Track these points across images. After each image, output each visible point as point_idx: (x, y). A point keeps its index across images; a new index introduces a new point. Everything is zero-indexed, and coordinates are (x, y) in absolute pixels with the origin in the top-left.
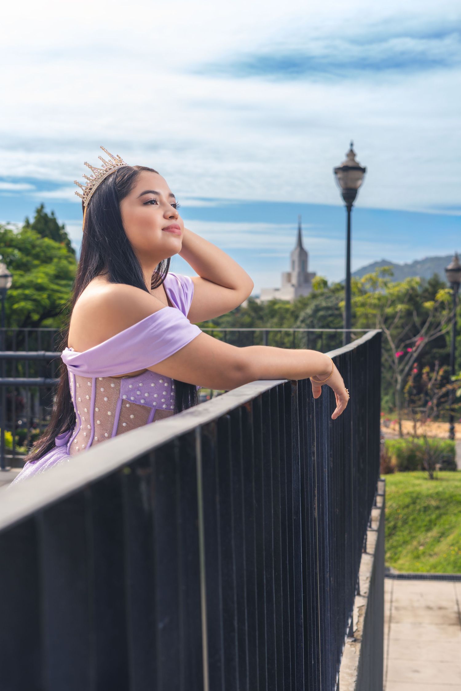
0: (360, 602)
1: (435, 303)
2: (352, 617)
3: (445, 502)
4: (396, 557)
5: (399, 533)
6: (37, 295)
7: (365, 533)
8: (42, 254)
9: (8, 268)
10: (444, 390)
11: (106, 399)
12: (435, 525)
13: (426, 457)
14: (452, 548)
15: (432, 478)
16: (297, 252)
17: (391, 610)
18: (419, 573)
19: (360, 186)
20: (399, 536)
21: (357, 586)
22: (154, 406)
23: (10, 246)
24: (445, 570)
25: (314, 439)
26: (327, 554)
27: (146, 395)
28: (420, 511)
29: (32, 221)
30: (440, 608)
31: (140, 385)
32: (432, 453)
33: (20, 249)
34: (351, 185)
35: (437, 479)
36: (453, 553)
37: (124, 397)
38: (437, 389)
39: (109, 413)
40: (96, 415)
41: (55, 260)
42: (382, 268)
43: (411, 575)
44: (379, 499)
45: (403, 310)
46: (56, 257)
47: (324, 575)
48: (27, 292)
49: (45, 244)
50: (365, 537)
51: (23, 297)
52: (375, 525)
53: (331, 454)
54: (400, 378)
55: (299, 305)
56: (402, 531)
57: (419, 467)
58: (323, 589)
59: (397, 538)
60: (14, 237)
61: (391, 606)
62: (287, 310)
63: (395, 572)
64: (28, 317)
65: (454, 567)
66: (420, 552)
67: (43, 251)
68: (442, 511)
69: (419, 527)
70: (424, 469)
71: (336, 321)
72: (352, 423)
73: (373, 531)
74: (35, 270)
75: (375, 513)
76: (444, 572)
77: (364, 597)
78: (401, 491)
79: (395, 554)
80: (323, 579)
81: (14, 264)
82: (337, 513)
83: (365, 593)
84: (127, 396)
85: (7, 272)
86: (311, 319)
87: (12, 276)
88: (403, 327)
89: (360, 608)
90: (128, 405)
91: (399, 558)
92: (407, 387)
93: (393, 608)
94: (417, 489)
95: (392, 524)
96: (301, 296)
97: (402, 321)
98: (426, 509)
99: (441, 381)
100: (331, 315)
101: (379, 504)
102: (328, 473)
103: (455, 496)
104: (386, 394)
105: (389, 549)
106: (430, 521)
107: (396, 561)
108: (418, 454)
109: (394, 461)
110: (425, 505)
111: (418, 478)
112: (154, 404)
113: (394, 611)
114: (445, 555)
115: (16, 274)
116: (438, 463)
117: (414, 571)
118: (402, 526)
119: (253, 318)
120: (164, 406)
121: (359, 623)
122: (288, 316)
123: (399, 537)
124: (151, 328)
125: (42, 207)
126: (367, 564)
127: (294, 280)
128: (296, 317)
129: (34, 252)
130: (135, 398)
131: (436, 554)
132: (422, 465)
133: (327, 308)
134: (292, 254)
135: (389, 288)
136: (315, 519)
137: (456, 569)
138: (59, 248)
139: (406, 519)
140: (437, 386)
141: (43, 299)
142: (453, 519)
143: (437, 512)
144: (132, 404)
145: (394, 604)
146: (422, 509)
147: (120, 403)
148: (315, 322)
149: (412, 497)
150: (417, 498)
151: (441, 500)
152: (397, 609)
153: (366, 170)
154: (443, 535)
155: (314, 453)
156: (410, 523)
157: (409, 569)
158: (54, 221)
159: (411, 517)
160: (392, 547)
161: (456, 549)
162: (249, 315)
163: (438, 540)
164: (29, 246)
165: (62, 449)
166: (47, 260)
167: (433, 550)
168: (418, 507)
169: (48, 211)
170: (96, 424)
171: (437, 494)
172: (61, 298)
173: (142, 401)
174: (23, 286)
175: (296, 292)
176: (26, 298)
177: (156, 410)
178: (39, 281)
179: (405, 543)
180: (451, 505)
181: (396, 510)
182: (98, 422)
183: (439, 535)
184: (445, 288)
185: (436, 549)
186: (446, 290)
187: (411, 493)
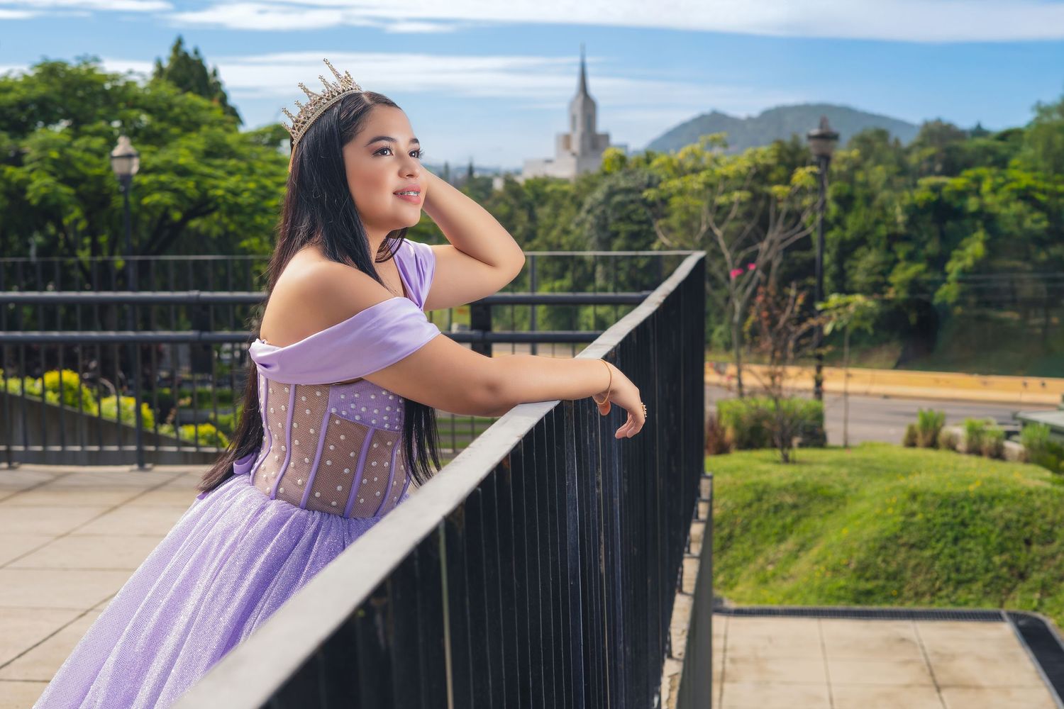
0: (671, 668)
1: (790, 188)
2: (659, 694)
3: (805, 498)
4: (733, 582)
5: (736, 546)
6: (178, 183)
7: (678, 564)
8: (184, 118)
9: (133, 144)
10: (805, 327)
11: (308, 412)
12: (791, 532)
13: (778, 429)
14: (816, 567)
15: (786, 460)
16: (579, 102)
17: (724, 662)
18: (767, 606)
20: (737, 550)
21: (667, 647)
22: (372, 425)
23: (134, 107)
24: (805, 601)
25: (598, 464)
26: (620, 617)
27: (363, 409)
28: (768, 511)
29: (166, 64)
31: (356, 395)
32: (787, 422)
33: (149, 111)
35: (794, 462)
36: (817, 574)
37: (333, 411)
38: (794, 325)
39: (312, 431)
40: (294, 432)
41: (205, 129)
43: (754, 610)
44: (702, 508)
45: (743, 199)
46: (205, 123)
47: (615, 649)
48: (163, 178)
49: (187, 103)
50: (680, 570)
51: (156, 186)
52: (695, 549)
53: (624, 474)
54: (738, 305)
55: (584, 186)
56: (742, 543)
57: (768, 442)
58: (614, 669)
59: (735, 553)
60: (140, 92)
61: (724, 657)
62: (565, 194)
63: (732, 605)
64: (165, 215)
65: (820, 597)
66: (769, 574)
67: (185, 113)
68: (801, 511)
69: (768, 536)
70: (774, 446)
72: (657, 415)
73: (694, 557)
74: (173, 144)
75: (696, 529)
76: (804, 604)
77: (678, 660)
78: (739, 482)
79: (731, 577)
80: (614, 655)
81: (141, 134)
82: (635, 553)
83: (680, 654)
84: (337, 409)
85: (131, 150)
86: (602, 208)
87: (138, 155)
89: (672, 677)
90: (337, 422)
91: (736, 584)
92: (749, 323)
93: (727, 661)
94: (765, 478)
95: (726, 532)
96: (587, 172)
98: (777, 508)
99: (800, 313)
100: (631, 202)
101: (703, 516)
102: (620, 502)
103: (822, 488)
104: (720, 323)
105: (722, 570)
106: (784, 527)
107: (732, 588)
108: (766, 424)
109: (730, 434)
110: (777, 502)
111: (766, 461)
112: (373, 422)
113: (728, 665)
114: (805, 579)
115: (145, 152)
116: (796, 435)
117: (759, 603)
118: (742, 535)
119: (512, 207)
120: (386, 426)
121: (670, 700)
122: (567, 202)
123: (736, 552)
124: (368, 325)
125: (179, 42)
126: (684, 610)
127: (576, 146)
128: (580, 205)
129: (171, 114)
130: (348, 413)
131: (792, 576)
132: (773, 441)
133: (628, 191)
134: (572, 105)
135: (720, 166)
136: (601, 575)
137: (823, 599)
138: (210, 109)
139: (748, 524)
140: (794, 321)
141: (188, 188)
142: (818, 523)
143: (794, 513)
144: (345, 420)
145: (729, 654)
146: (772, 509)
147: (327, 417)
149: (756, 491)
150: (764, 492)
151: (800, 495)
152: (733, 661)
154: (803, 547)
155: (598, 484)
156: (754, 530)
157: (752, 600)
158: (200, 64)
159: (755, 522)
161: (823, 569)
162: (506, 203)
163: (795, 555)
164: (164, 105)
165: (245, 478)
166: (192, 126)
167: (788, 571)
168: (765, 506)
169: (188, 47)
170: (293, 445)
171: (795, 485)
172: (215, 187)
173: (357, 418)
174: (156, 170)
175: (579, 164)
176: (162, 187)
177: (376, 431)
178: (182, 161)
179: (746, 560)
180: (816, 502)
181: (732, 511)
182: (296, 442)
183: (798, 547)
184: (808, 165)
185: (793, 570)
186: (809, 169)
187: (755, 484)
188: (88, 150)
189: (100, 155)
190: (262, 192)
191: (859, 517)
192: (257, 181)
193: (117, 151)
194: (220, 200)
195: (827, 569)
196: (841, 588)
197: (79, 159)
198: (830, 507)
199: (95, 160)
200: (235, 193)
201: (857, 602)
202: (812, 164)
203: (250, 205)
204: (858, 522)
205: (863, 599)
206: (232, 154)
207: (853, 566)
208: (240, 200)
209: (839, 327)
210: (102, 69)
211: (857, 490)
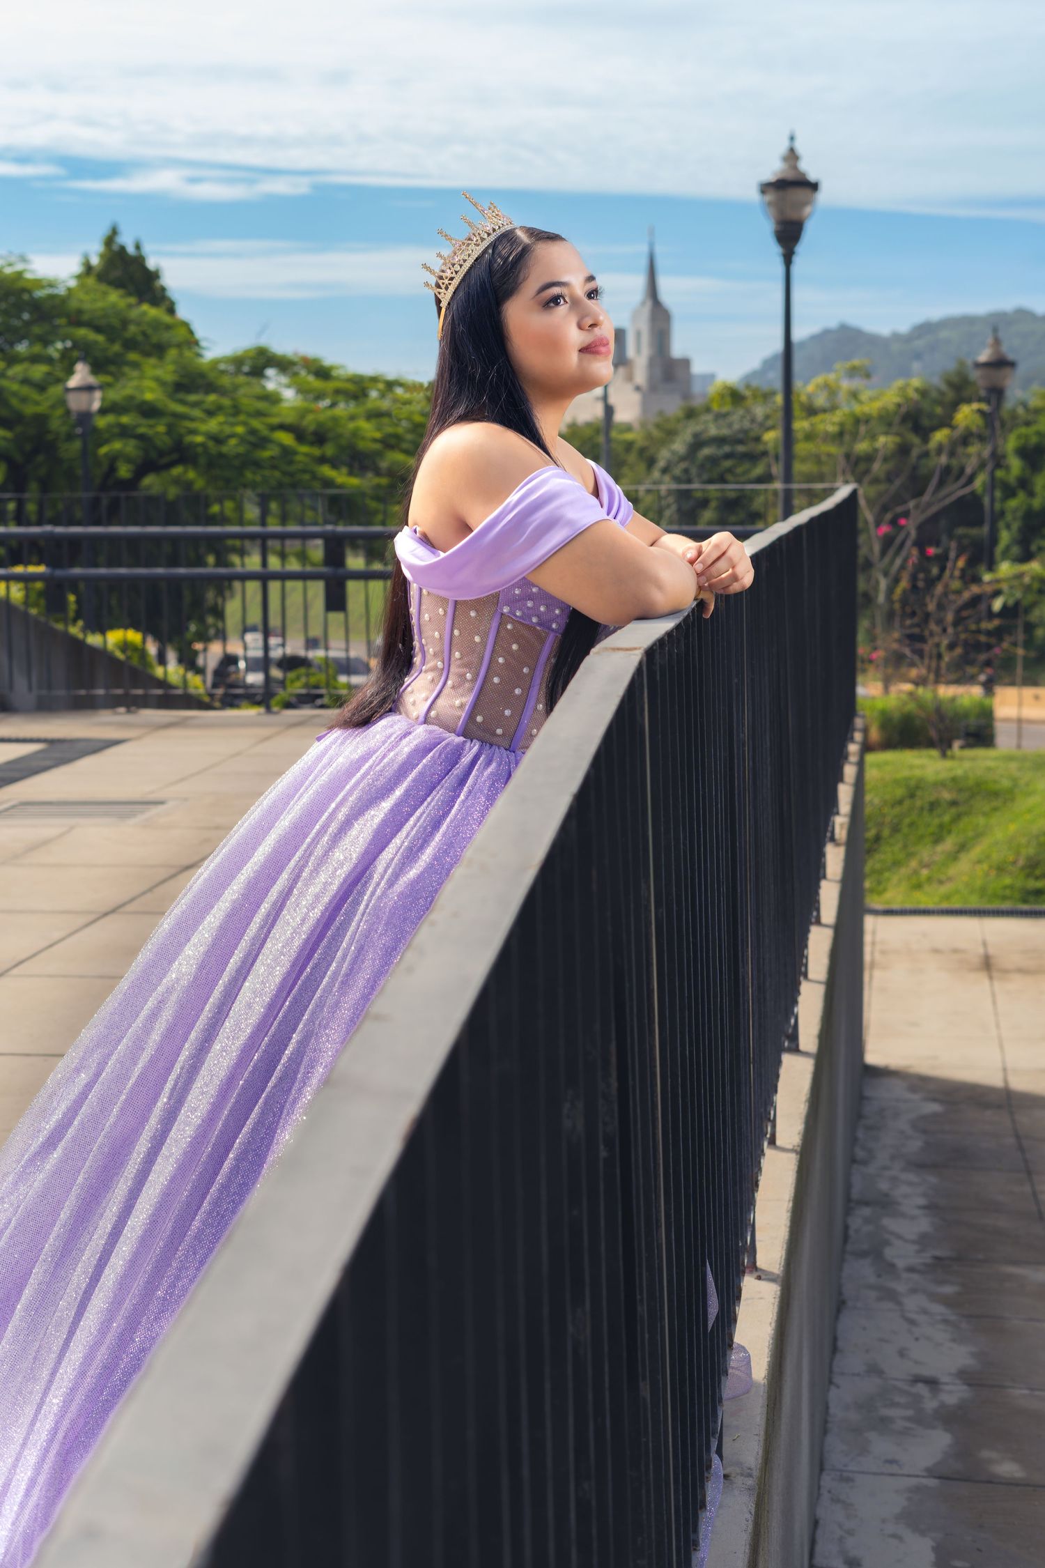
1: (952, 431)
3: (968, 794)
4: (881, 888)
5: (885, 848)
6: (145, 427)
8: (143, 339)
9: (93, 372)
10: (967, 595)
11: (473, 614)
12: (949, 832)
13: (934, 718)
14: (979, 867)
15: (946, 757)
16: (647, 312)
18: (922, 906)
19: (809, 215)
22: (553, 630)
23: (78, 324)
24: (966, 901)
28: (922, 809)
29: (95, 261)
30: (955, 951)
32: (946, 723)
33: (97, 329)
34: (793, 215)
35: (954, 759)
36: (980, 874)
37: (506, 610)
39: (477, 639)
40: (455, 641)
42: (848, 365)
45: (891, 446)
48: (125, 419)
49: (146, 318)
51: (116, 430)
54: (883, 584)
55: (656, 433)
56: (892, 845)
57: (923, 743)
59: (882, 857)
62: (629, 446)
63: (881, 906)
65: (982, 896)
66: (923, 878)
68: (961, 809)
69: (921, 838)
70: (930, 746)
71: (739, 470)
73: (838, 844)
78: (888, 777)
79: (879, 883)
84: (511, 609)
85: (92, 380)
86: (683, 465)
87: (100, 387)
88: (889, 478)
90: (510, 627)
91: (885, 890)
92: (899, 591)
94: (918, 773)
95: (873, 833)
96: (660, 414)
97: (890, 466)
98: (933, 806)
100: (728, 456)
105: (871, 874)
106: (941, 826)
107: (881, 892)
110: (932, 798)
112: (554, 626)
114: (965, 878)
115: (107, 384)
116: (958, 738)
118: (891, 836)
122: (632, 458)
123: (886, 854)
125: (114, 232)
127: (641, 376)
128: (651, 462)
129: (126, 334)
130: (523, 613)
131: (950, 879)
132: (929, 739)
133: (720, 441)
134: (636, 315)
135: (861, 402)
137: (984, 900)
139: (899, 824)
141: (157, 433)
142: (981, 821)
143: (953, 811)
144: (519, 622)
145: (878, 947)
146: (927, 806)
147: (496, 621)
148: (694, 471)
149: (908, 786)
150: (917, 787)
151: (960, 790)
152: (883, 952)
153: (820, 187)
154: (963, 847)
156: (905, 830)
157: (905, 901)
158: (139, 261)
159: (907, 821)
160: (874, 871)
161: (986, 867)
163: (954, 856)
164: (115, 322)
166: (154, 349)
167: (945, 874)
168: (918, 803)
169: (127, 240)
170: (453, 661)
171: (954, 779)
172: (194, 432)
173: (535, 620)
174: (118, 408)
175: (645, 405)
176: (125, 432)
178: (149, 396)
179: (896, 864)
180: (979, 798)
181: (883, 807)
182: (458, 657)
183: (957, 848)
184: (974, 402)
185: (952, 871)
186: (975, 406)
187: (907, 779)
188: (26, 381)
189: (41, 387)
190: (252, 439)
191: (1030, 811)
192: (245, 424)
193: (73, 382)
194: (200, 450)
195: (991, 867)
196: (1005, 887)
197: (15, 394)
198: (995, 804)
199: (35, 396)
200: (218, 439)
201: (1025, 901)
202: (980, 400)
203: (238, 456)
204: (1028, 817)
205: (1032, 898)
206: (210, 387)
207: (1021, 862)
208: (225, 449)
209: (1011, 602)
210: (32, 272)
211: (1027, 785)
